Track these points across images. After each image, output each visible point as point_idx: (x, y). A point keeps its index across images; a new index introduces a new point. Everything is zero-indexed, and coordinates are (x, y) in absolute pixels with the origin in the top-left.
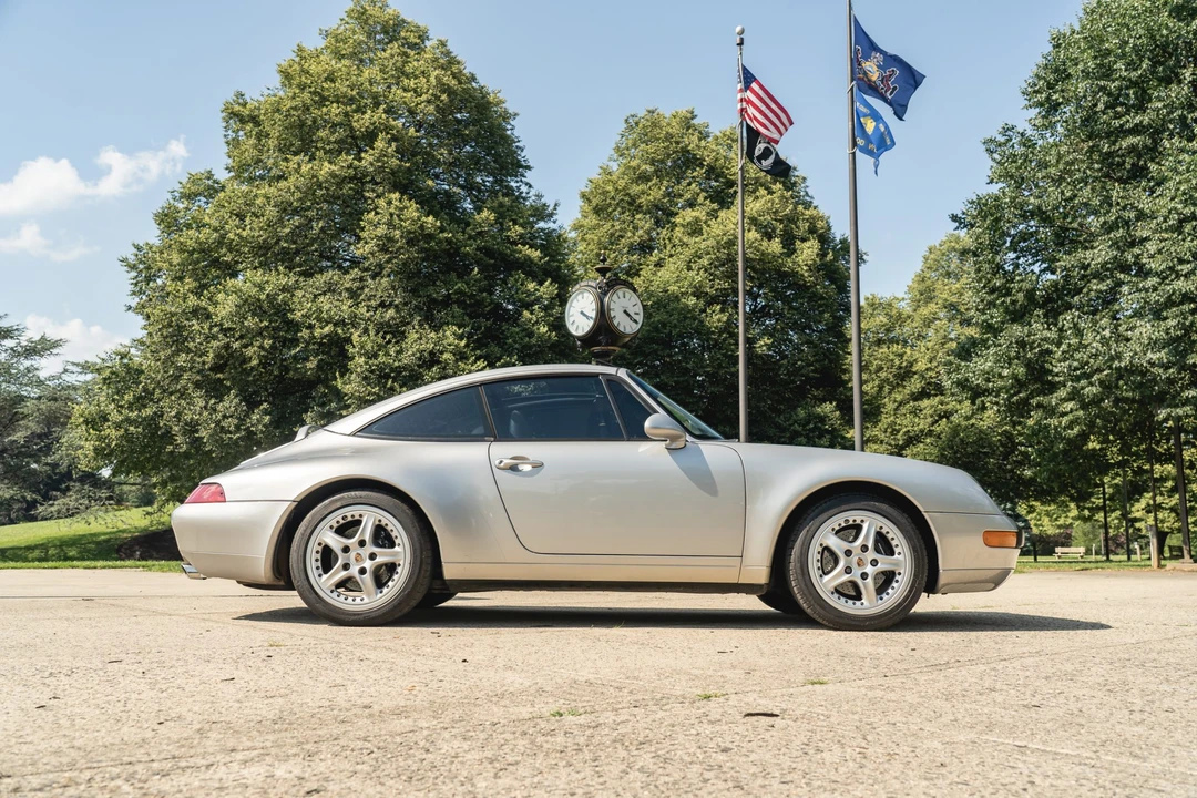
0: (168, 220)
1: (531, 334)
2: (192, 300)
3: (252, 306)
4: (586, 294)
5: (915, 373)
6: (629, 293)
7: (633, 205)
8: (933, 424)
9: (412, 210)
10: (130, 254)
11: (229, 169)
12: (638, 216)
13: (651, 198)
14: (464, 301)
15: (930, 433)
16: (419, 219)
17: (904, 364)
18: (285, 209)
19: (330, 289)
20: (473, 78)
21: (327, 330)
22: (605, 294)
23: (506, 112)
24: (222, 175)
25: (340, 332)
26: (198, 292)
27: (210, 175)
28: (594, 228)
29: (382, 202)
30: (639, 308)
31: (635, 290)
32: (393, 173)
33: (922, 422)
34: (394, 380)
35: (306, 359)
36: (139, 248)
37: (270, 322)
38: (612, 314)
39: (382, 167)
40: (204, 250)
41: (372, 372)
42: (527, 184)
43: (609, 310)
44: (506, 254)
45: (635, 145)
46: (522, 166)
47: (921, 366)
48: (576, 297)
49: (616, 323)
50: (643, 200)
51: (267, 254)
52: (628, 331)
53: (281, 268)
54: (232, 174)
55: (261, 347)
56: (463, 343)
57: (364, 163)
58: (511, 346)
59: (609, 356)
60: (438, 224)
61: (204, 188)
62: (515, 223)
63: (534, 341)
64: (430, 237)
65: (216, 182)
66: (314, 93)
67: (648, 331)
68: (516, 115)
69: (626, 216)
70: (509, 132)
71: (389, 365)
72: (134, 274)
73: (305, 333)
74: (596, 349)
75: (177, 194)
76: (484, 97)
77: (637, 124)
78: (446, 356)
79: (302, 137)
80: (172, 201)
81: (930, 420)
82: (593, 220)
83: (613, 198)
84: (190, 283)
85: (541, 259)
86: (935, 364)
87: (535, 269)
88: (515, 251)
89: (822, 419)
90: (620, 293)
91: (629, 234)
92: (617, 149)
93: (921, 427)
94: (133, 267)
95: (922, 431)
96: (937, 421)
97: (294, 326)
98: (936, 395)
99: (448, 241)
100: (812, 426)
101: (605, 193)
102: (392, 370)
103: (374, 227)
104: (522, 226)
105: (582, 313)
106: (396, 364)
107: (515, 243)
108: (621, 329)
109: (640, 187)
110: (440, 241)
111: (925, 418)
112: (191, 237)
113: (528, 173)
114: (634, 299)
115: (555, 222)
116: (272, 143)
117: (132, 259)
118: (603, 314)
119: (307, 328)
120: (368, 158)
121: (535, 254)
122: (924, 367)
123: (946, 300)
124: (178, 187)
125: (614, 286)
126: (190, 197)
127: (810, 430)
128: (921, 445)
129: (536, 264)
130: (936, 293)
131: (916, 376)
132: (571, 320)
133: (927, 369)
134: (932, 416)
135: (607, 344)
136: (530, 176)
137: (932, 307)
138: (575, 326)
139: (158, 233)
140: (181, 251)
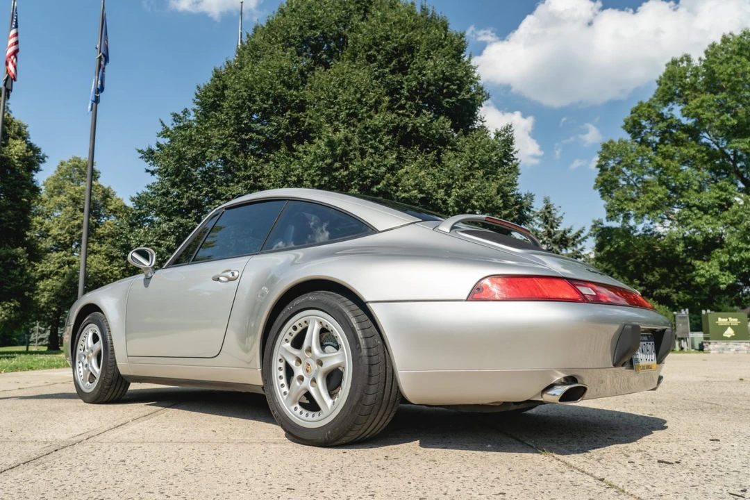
5: (50, 236)
8: (59, 268)
15: (57, 273)
17: (43, 229)
33: (52, 266)
47: (54, 232)
81: (57, 265)
86: (64, 232)
89: (16, 257)
93: (51, 269)
95: (51, 272)
96: (62, 266)
98: (62, 251)
100: (9, 261)
111: (54, 264)
122: (56, 233)
123: (72, 195)
127: (7, 263)
128: (50, 280)
130: (65, 190)
131: (50, 238)
133: (58, 235)
134: (59, 263)
137: (63, 197)
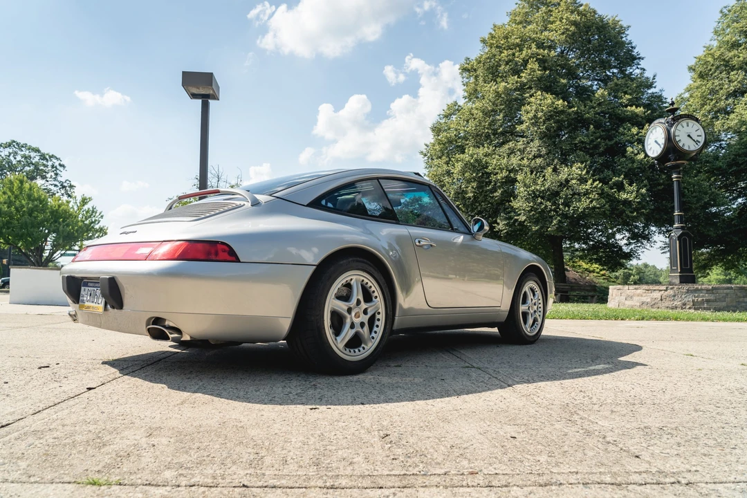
0: (437, 130)
1: (633, 161)
2: (445, 167)
3: (467, 166)
4: (658, 129)
6: (691, 122)
7: (728, 66)
9: (549, 98)
10: (423, 149)
11: (465, 98)
12: (732, 73)
13: (741, 59)
14: (585, 148)
16: (553, 103)
18: (486, 113)
19: (512, 152)
20: (595, 12)
21: (505, 174)
22: (671, 126)
23: (621, 27)
24: (461, 102)
25: (512, 175)
26: (447, 163)
27: (456, 103)
28: (697, 88)
29: (532, 99)
30: (701, 132)
31: (697, 120)
32: (540, 79)
34: (543, 198)
35: (496, 191)
36: (426, 145)
37: (477, 174)
38: (677, 139)
39: (532, 78)
40: (450, 142)
41: (529, 195)
42: (641, 69)
43: (675, 136)
44: (619, 114)
45: (728, 26)
46: (635, 59)
48: (651, 132)
49: (681, 144)
50: (735, 62)
51: (480, 139)
52: (692, 148)
53: (485, 145)
54: (467, 100)
55: (473, 187)
56: (584, 173)
57: (523, 79)
58: (620, 170)
59: (679, 168)
60: (566, 103)
61: (454, 110)
62: (626, 93)
63: (635, 165)
64: (562, 112)
65: (459, 106)
66: (497, 47)
67: (739, 149)
68: (629, 27)
69: (724, 75)
70: (624, 39)
71: (537, 190)
72: (426, 158)
73: (493, 178)
74: (669, 164)
75: (441, 116)
76: (602, 21)
77: (729, 11)
78: (574, 182)
79: (494, 73)
80: (439, 120)
82: (699, 82)
83: (713, 65)
84: (445, 159)
85: (645, 112)
87: (640, 119)
88: (625, 111)
90: (684, 123)
91: (726, 86)
92: (716, 32)
94: (425, 155)
97: (489, 174)
99: (576, 113)
101: (706, 63)
102: (540, 192)
103: (527, 113)
104: (631, 94)
105: (656, 142)
106: (543, 188)
107: (626, 106)
108: (686, 148)
109: (732, 53)
110: (569, 114)
112: (443, 136)
113: (642, 62)
114: (697, 126)
115: (655, 87)
116: (481, 79)
117: (425, 151)
118: (670, 139)
119: (495, 175)
120: (525, 76)
121: (640, 110)
124: (443, 113)
125: (679, 119)
126: (447, 116)
129: (641, 117)
132: (649, 147)
135: (675, 160)
136: (643, 64)
138: (652, 152)
139: (432, 137)
140: (439, 144)
